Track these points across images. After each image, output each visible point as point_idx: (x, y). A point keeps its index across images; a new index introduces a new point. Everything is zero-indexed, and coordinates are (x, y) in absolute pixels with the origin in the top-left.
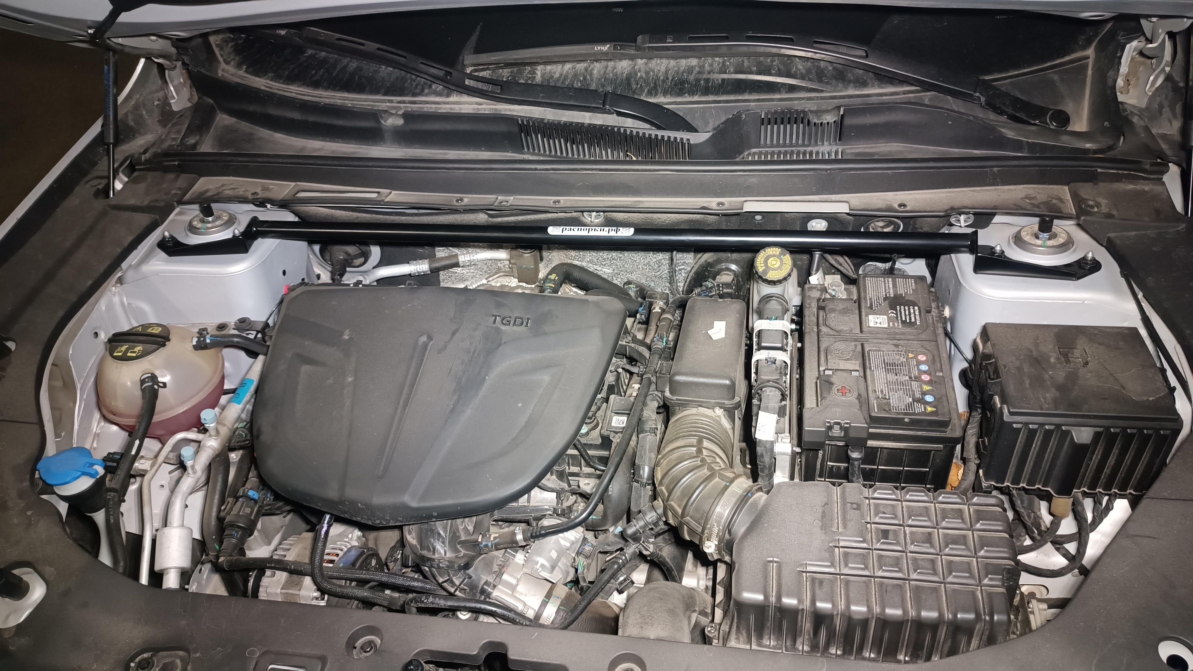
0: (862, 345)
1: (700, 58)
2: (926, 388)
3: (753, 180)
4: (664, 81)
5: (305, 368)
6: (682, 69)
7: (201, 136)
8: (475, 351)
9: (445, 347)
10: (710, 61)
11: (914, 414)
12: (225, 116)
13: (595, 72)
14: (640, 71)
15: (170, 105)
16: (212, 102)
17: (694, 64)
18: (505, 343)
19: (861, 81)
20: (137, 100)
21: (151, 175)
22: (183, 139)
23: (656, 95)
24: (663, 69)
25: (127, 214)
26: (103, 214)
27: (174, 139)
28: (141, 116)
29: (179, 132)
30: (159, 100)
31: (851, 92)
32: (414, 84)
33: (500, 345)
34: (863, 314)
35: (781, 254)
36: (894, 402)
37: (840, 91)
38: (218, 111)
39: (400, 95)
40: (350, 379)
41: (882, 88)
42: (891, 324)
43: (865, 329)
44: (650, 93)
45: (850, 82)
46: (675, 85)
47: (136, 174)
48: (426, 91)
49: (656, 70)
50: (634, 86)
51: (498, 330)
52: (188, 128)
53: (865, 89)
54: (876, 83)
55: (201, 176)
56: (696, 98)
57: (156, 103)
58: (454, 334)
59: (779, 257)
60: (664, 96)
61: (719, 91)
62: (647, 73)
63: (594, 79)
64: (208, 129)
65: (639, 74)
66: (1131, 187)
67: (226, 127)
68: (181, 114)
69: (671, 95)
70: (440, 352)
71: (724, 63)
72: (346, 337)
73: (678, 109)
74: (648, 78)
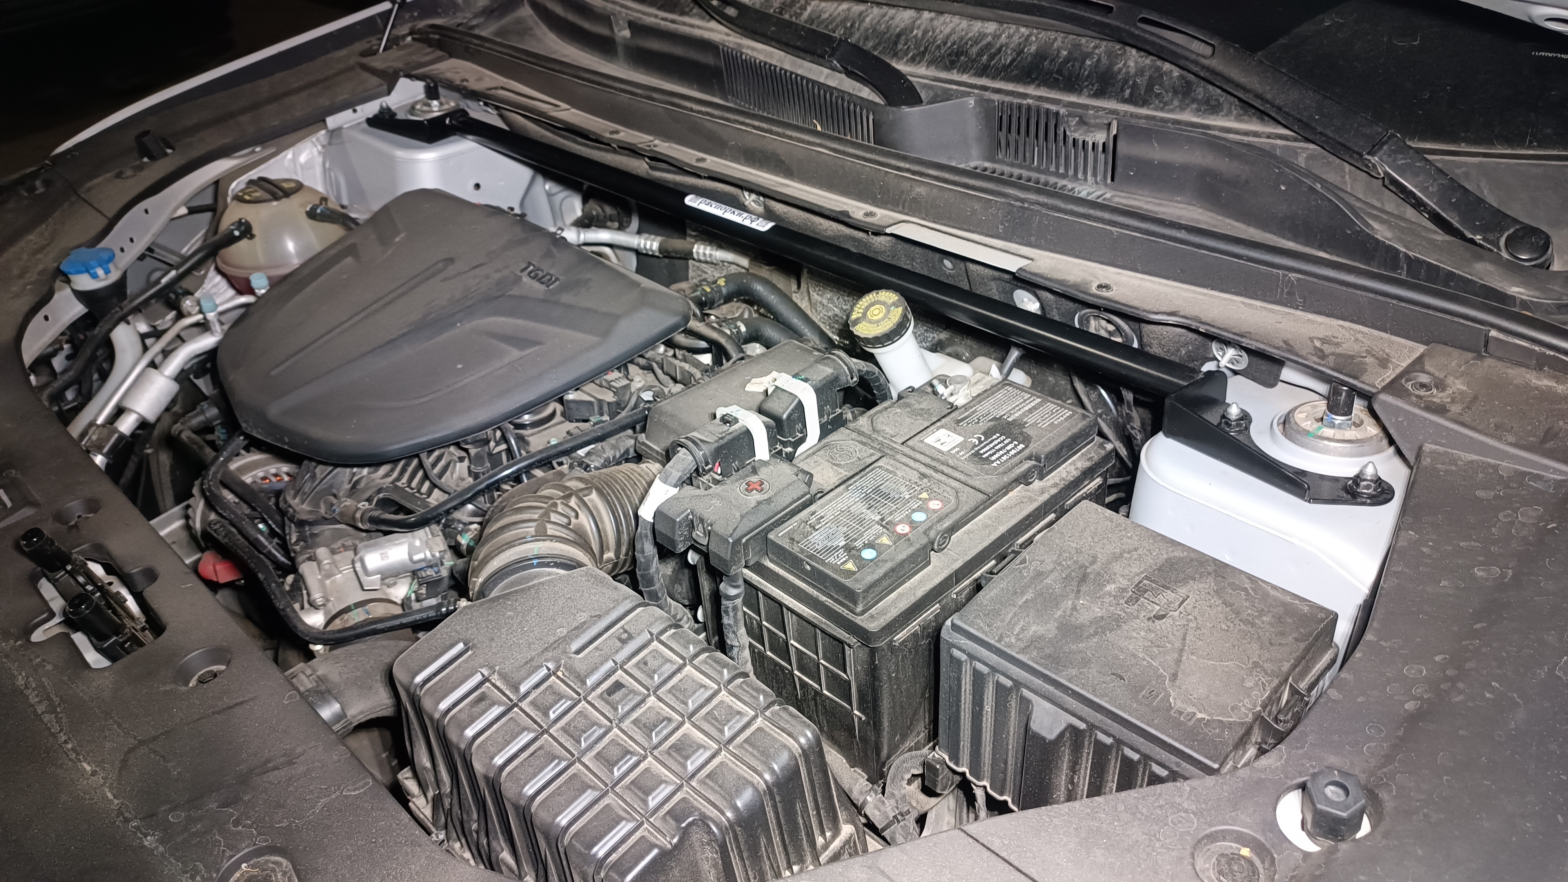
0: (881, 457)
1: (1001, 23)
4: (939, 47)
6: (970, 35)
7: (486, 20)
8: (474, 292)
9: (454, 278)
10: (1012, 31)
13: (868, 19)
14: (918, 28)
17: (988, 31)
18: (510, 296)
19: (1213, 103)
22: (471, 19)
23: (919, 62)
24: (947, 30)
25: (367, 76)
26: (350, 70)
31: (1187, 116)
33: (503, 296)
34: (939, 424)
35: (894, 304)
37: (1172, 111)
41: (1241, 121)
42: (956, 450)
43: (914, 442)
45: (1194, 100)
46: (950, 55)
49: (938, 31)
50: (899, 48)
53: (1212, 117)
54: (1235, 112)
55: (451, 56)
56: (965, 78)
58: (476, 267)
59: (888, 307)
61: (998, 75)
62: (925, 32)
63: (862, 28)
65: (915, 32)
69: (936, 67)
71: (1029, 36)
74: (923, 39)
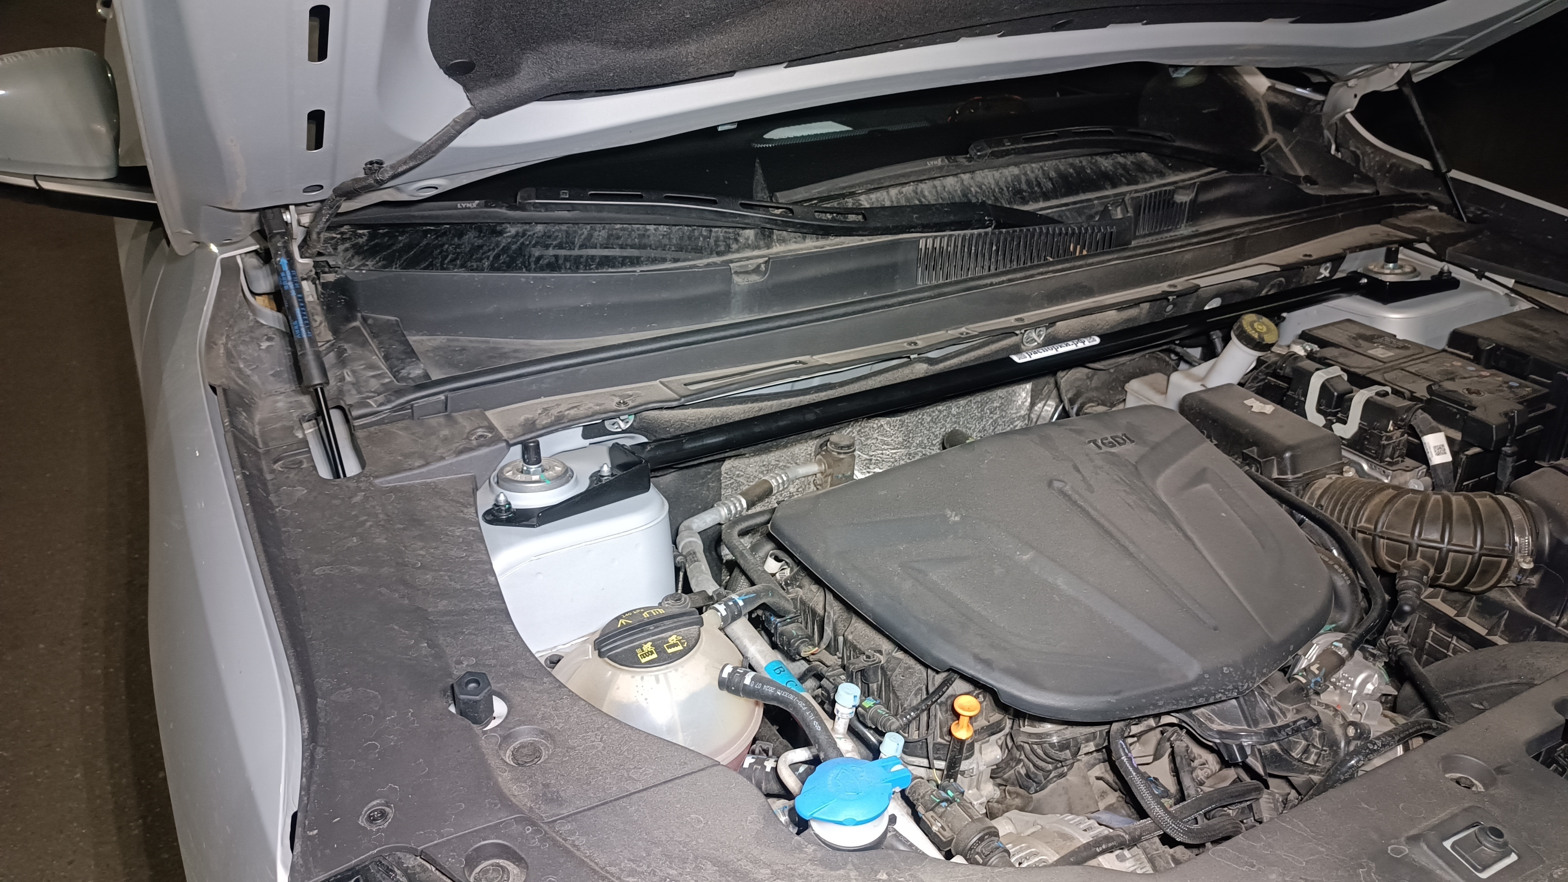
3: (1188, 256)
5: (939, 575)
9: (1090, 486)
13: (926, 193)
32: (712, 241)
38: (408, 335)
64: (418, 357)
65: (972, 189)
70: (1090, 491)
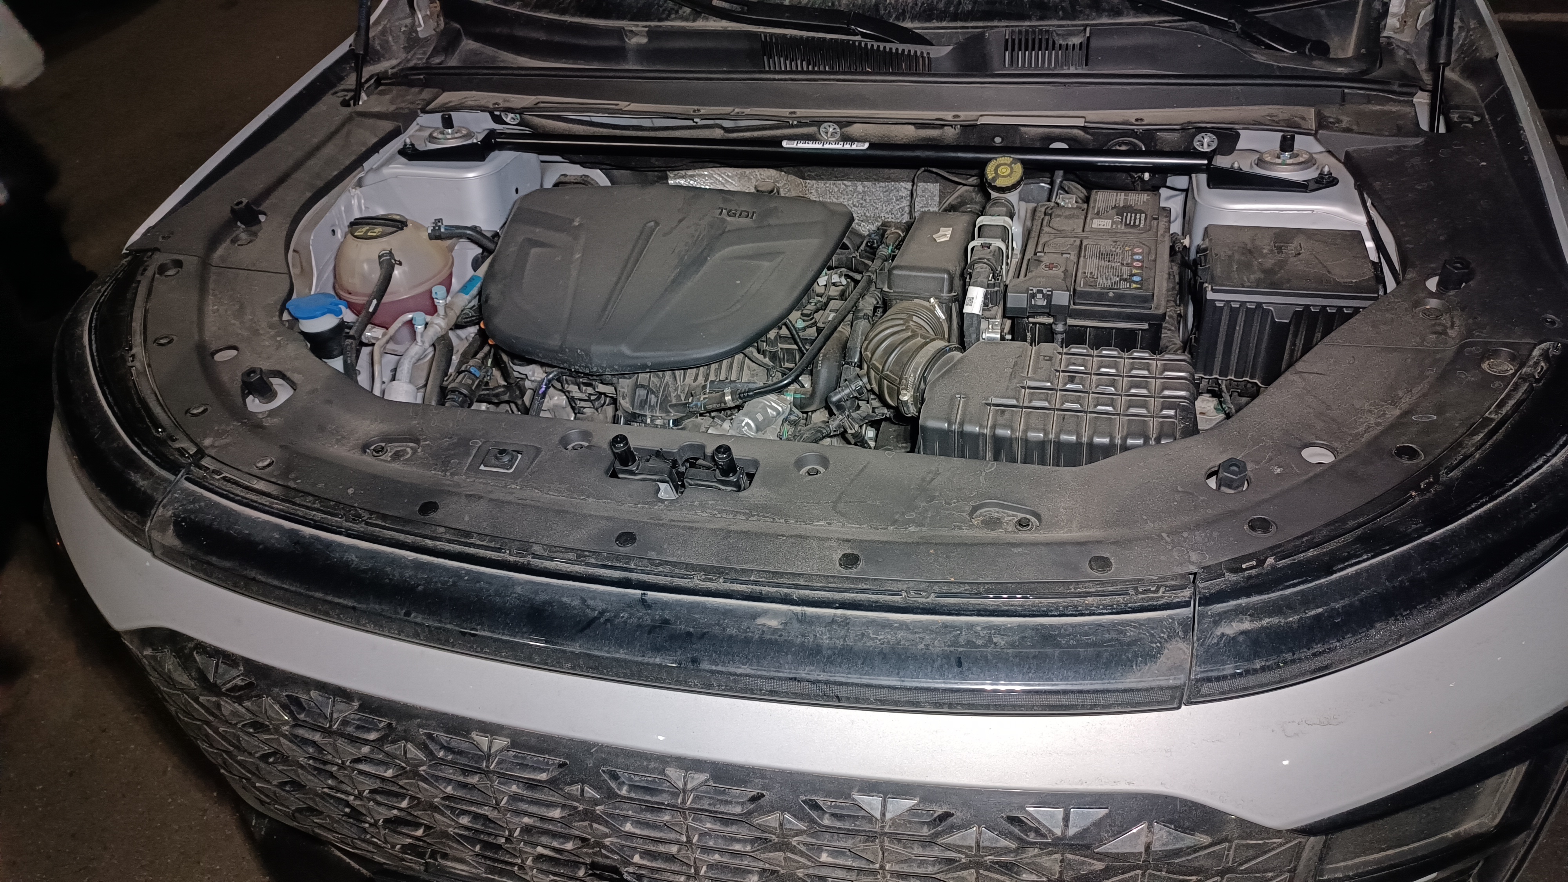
0: (1081, 241)
2: (1135, 271)
4: (912, 8)
5: (535, 251)
7: (446, 57)
8: (699, 236)
9: (670, 232)
11: (1119, 289)
12: (470, 42)
15: (417, 32)
16: (458, 26)
18: (729, 231)
19: (1116, 10)
20: (385, 25)
21: (395, 90)
22: (428, 58)
23: (904, 20)
25: (371, 121)
26: (349, 119)
27: (419, 59)
28: (387, 42)
29: (424, 53)
30: (406, 26)
31: (1105, 20)
33: (724, 232)
34: (1089, 218)
35: (1012, 163)
36: (1101, 281)
37: (1093, 19)
38: (464, 37)
39: (646, 21)
40: (577, 256)
42: (1114, 226)
43: (1087, 229)
44: (897, 18)
45: (1104, 10)
46: (924, 11)
47: (381, 88)
48: (673, 16)
50: (882, 12)
51: (723, 221)
52: (434, 48)
55: (444, 90)
56: (944, 24)
57: (403, 29)
58: (680, 221)
59: (1010, 165)
60: (912, 21)
64: (453, 53)
66: (1378, 108)
67: (471, 50)
68: (426, 40)
69: (919, 21)
70: (665, 235)
72: (576, 224)
73: (926, 34)
